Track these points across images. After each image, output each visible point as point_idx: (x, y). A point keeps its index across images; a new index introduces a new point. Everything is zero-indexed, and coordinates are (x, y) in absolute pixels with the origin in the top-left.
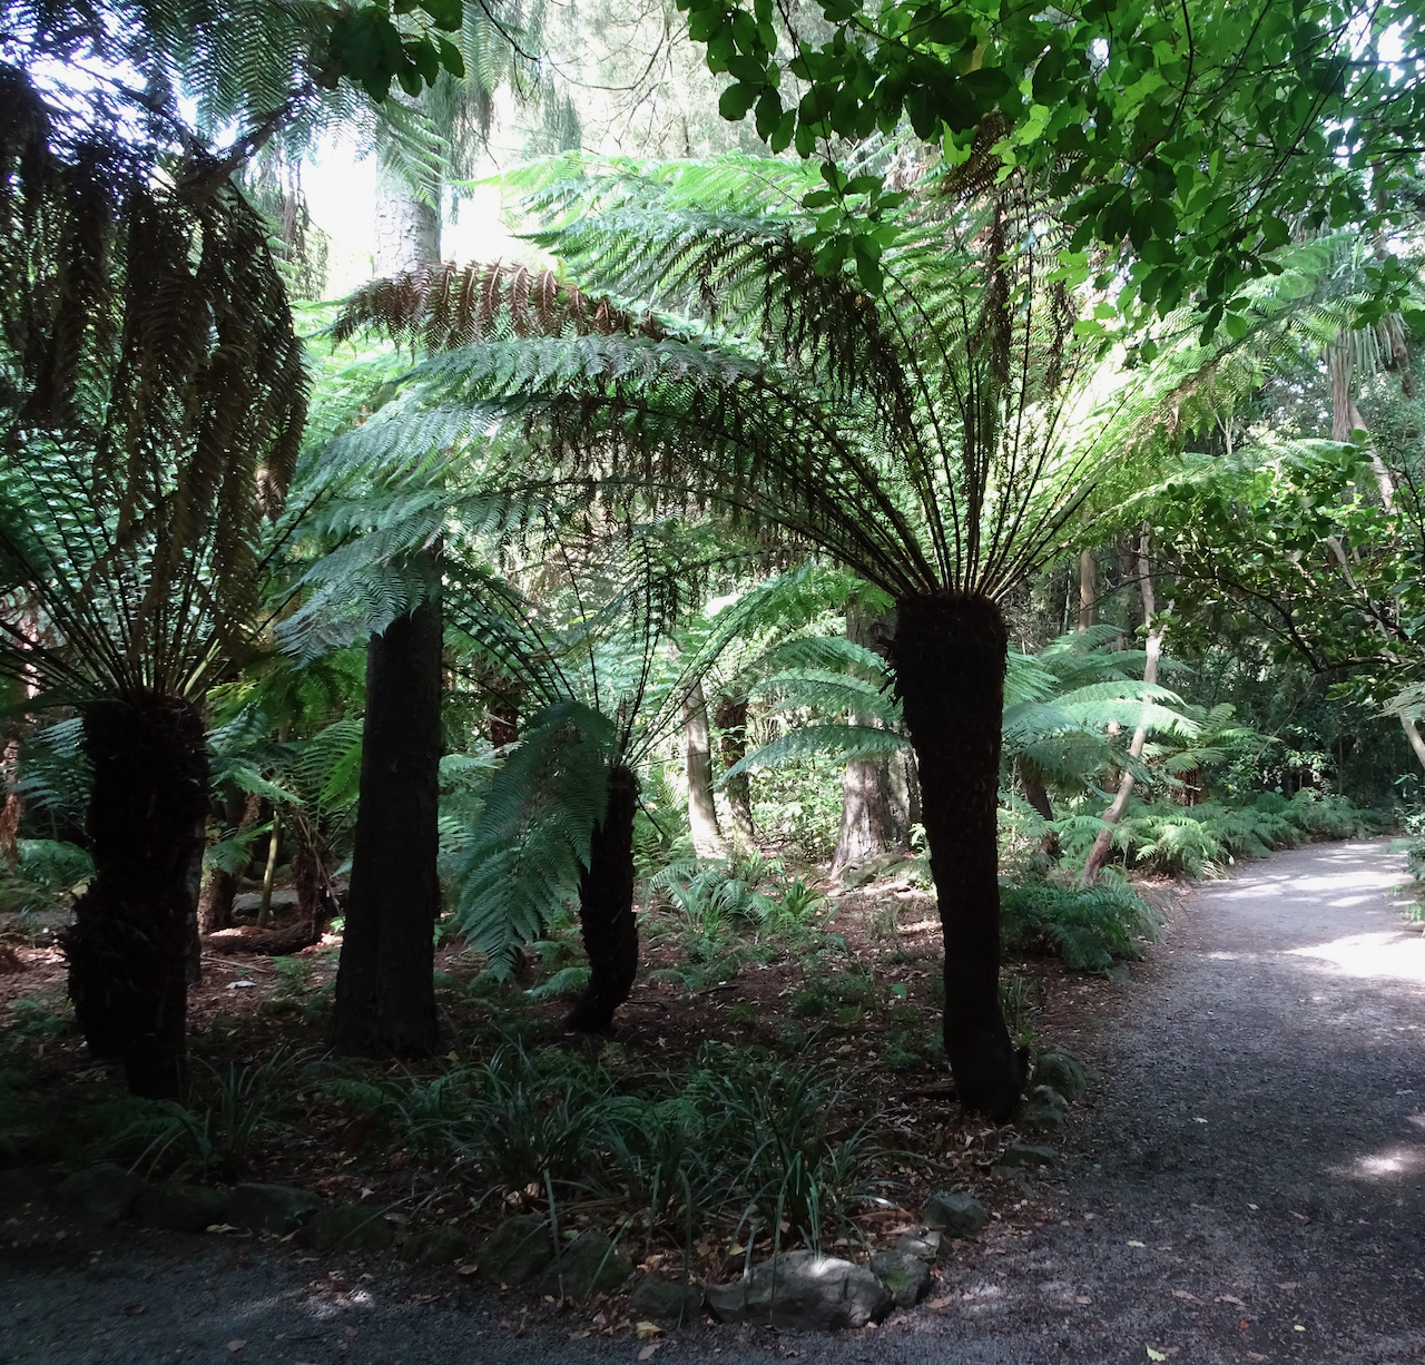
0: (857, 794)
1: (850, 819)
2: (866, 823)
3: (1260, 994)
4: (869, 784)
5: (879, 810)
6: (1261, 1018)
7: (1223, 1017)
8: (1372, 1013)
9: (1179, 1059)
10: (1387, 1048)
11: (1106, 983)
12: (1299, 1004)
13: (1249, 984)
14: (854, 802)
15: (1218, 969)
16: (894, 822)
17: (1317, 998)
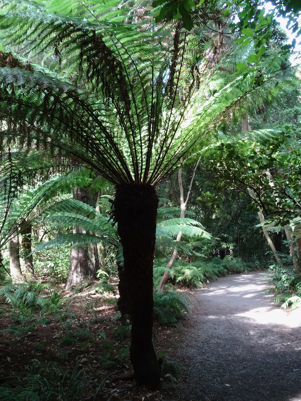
0: (76, 259)
1: (73, 268)
2: (79, 270)
3: (231, 331)
4: (80, 255)
5: (84, 265)
6: (235, 342)
7: (221, 341)
8: (273, 338)
9: (210, 359)
10: (284, 352)
11: (176, 329)
12: (246, 335)
13: (226, 328)
14: (75, 262)
15: (213, 322)
16: (89, 269)
17: (252, 333)
